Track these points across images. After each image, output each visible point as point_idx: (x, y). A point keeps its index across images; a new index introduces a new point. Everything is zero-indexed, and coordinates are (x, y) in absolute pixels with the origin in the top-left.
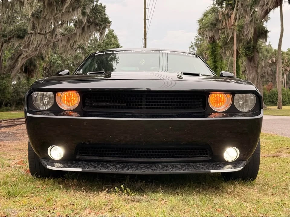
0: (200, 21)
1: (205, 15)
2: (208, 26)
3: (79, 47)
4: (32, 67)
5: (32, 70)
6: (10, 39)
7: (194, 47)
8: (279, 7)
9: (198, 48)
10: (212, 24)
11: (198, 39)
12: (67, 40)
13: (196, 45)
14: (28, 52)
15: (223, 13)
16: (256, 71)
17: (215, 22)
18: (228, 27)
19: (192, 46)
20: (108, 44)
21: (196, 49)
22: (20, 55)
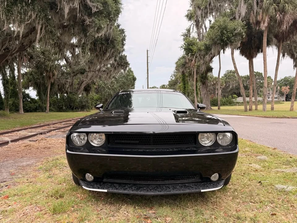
0: (176, 63)
1: (179, 60)
2: (181, 66)
3: (114, 77)
4: (89, 88)
5: (89, 90)
6: (77, 74)
7: (173, 76)
8: (218, 55)
9: (175, 77)
10: (183, 64)
11: (175, 72)
12: (106, 74)
13: (174, 75)
14: (86, 81)
15: (189, 59)
16: (207, 90)
17: (184, 64)
18: (191, 66)
19: (172, 76)
20: (128, 76)
21: (174, 77)
22: (83, 82)
